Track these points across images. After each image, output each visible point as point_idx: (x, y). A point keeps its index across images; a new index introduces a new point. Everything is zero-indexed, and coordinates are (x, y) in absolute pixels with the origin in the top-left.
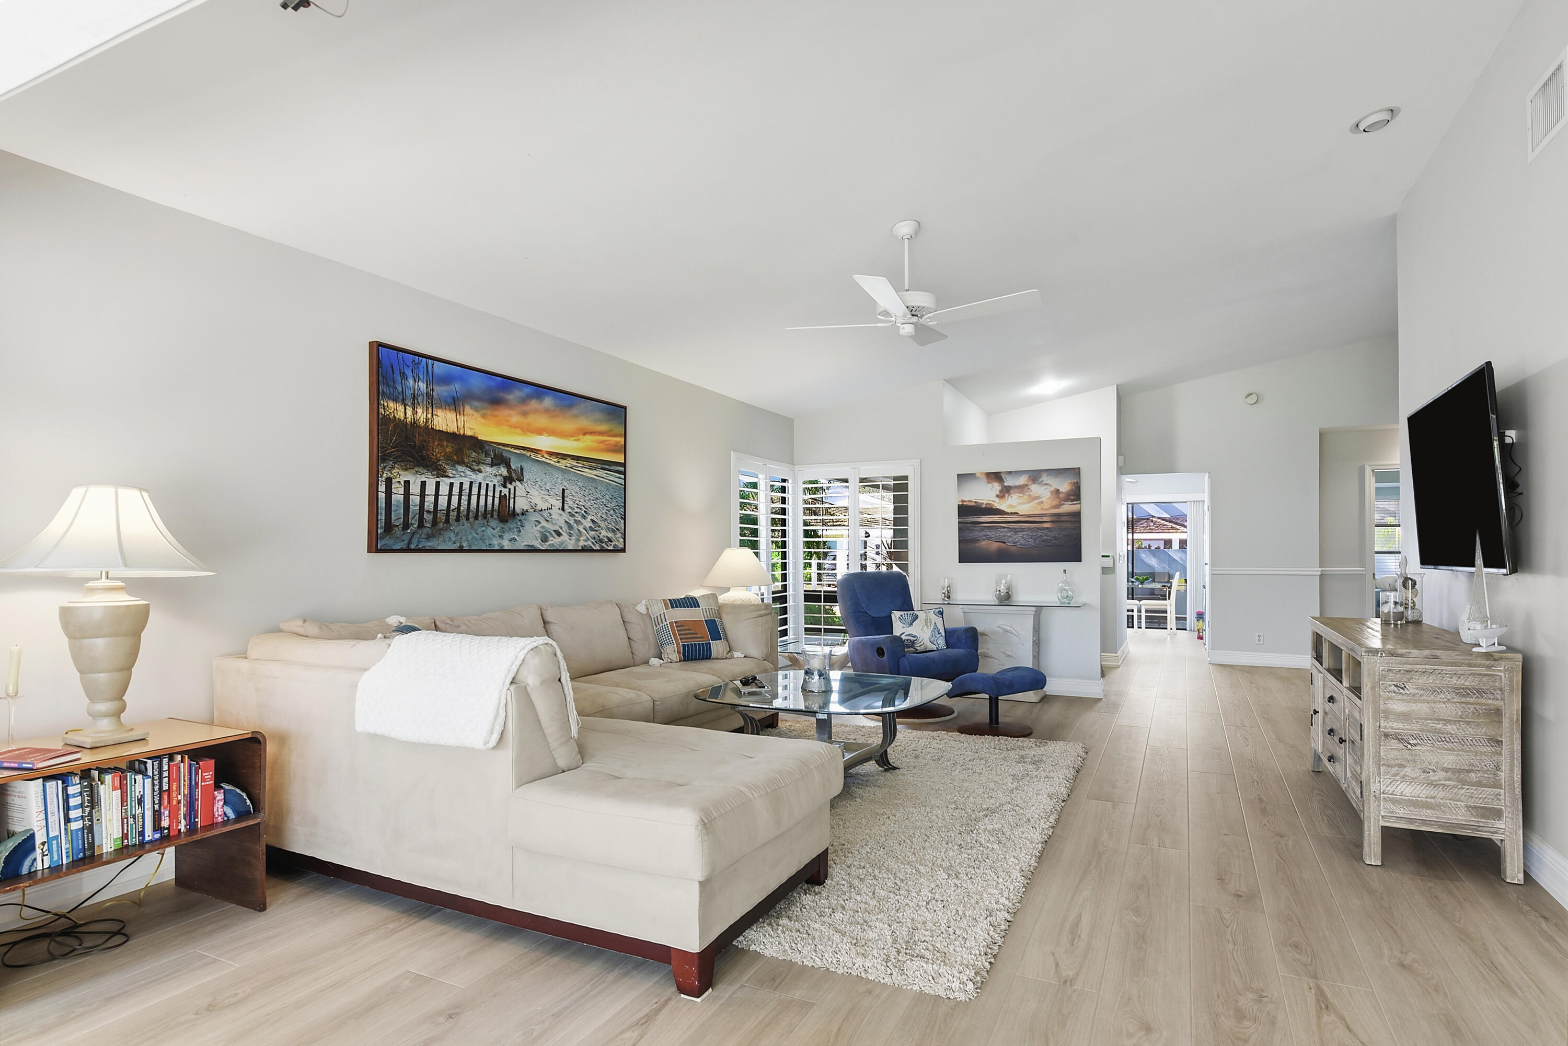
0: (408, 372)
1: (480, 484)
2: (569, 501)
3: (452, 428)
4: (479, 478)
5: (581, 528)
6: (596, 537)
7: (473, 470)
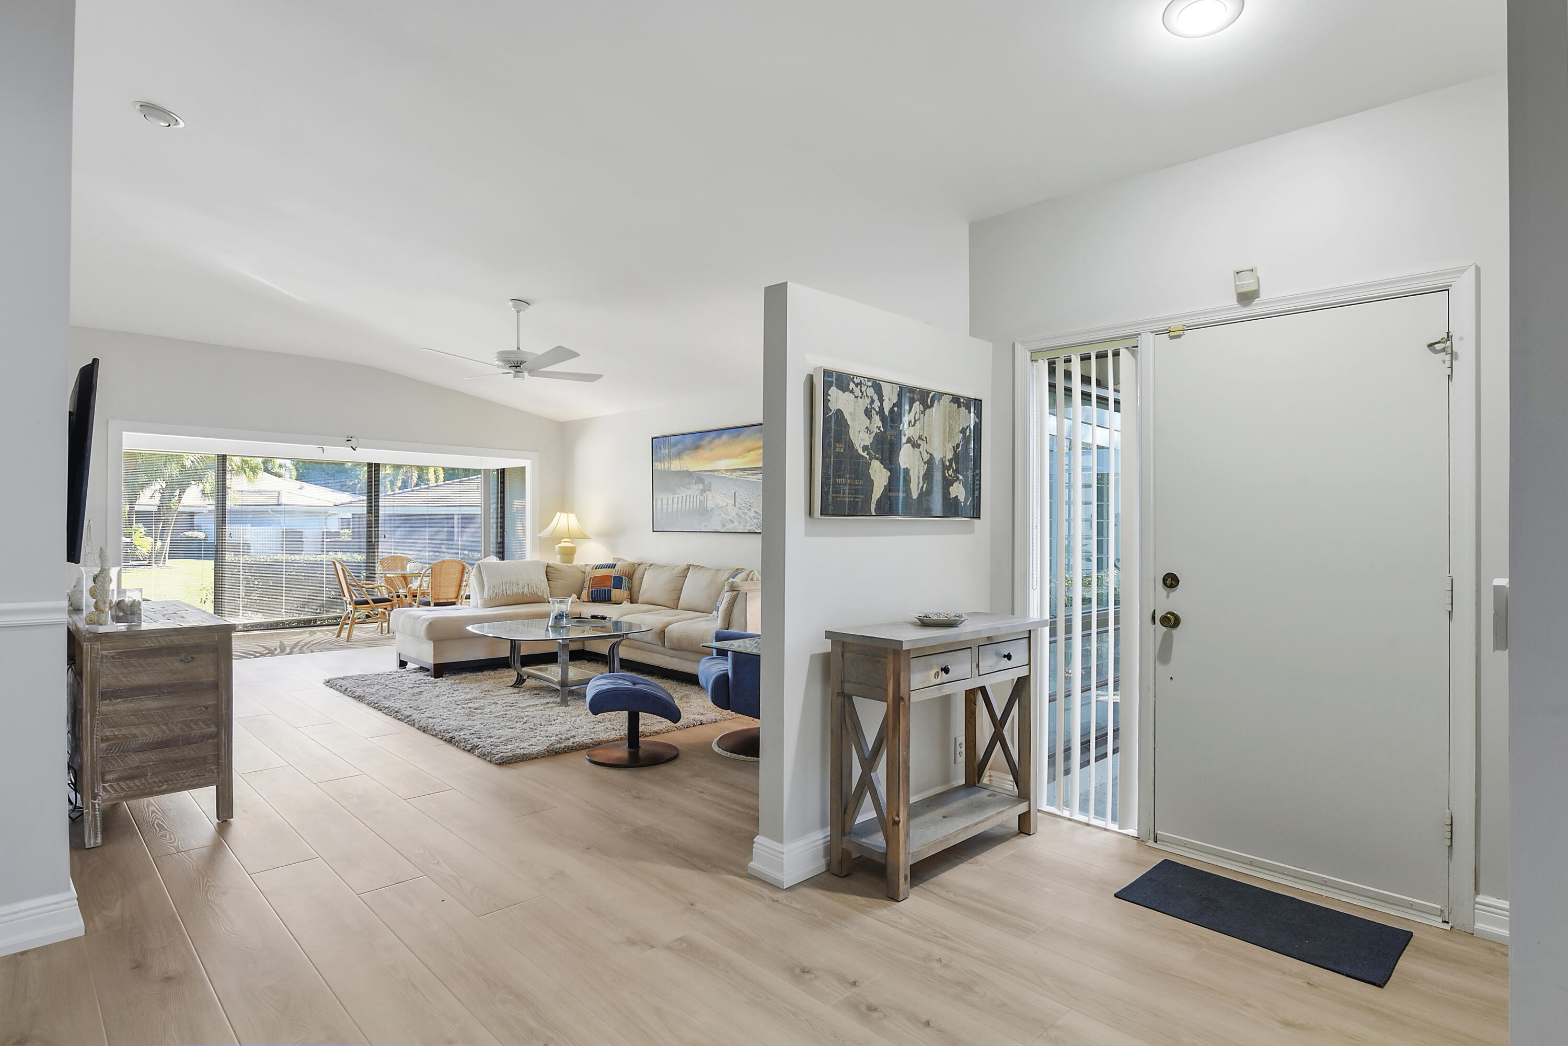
0: (662, 446)
1: (690, 496)
2: (738, 500)
3: (678, 469)
4: (689, 492)
5: (747, 518)
7: (687, 488)
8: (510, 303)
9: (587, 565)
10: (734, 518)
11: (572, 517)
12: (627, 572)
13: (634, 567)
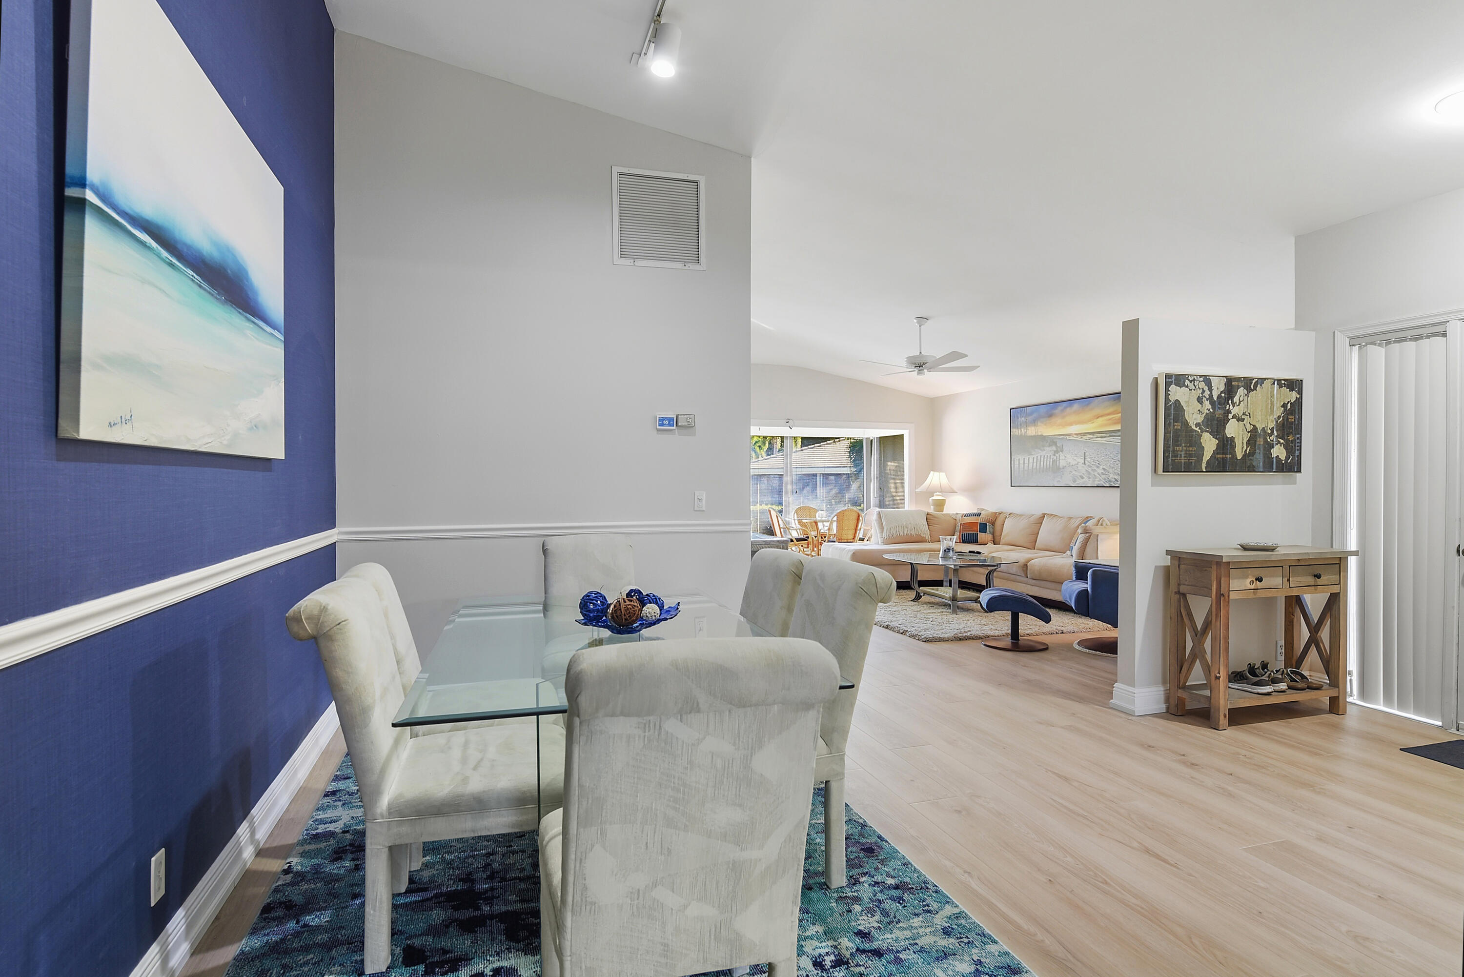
0: (1019, 416)
1: (1044, 456)
2: (1088, 459)
3: (1034, 434)
4: (1043, 453)
6: (1106, 478)
7: (1042, 450)
8: (915, 321)
9: (957, 514)
10: (1083, 474)
11: (943, 475)
12: (990, 520)
13: (996, 516)
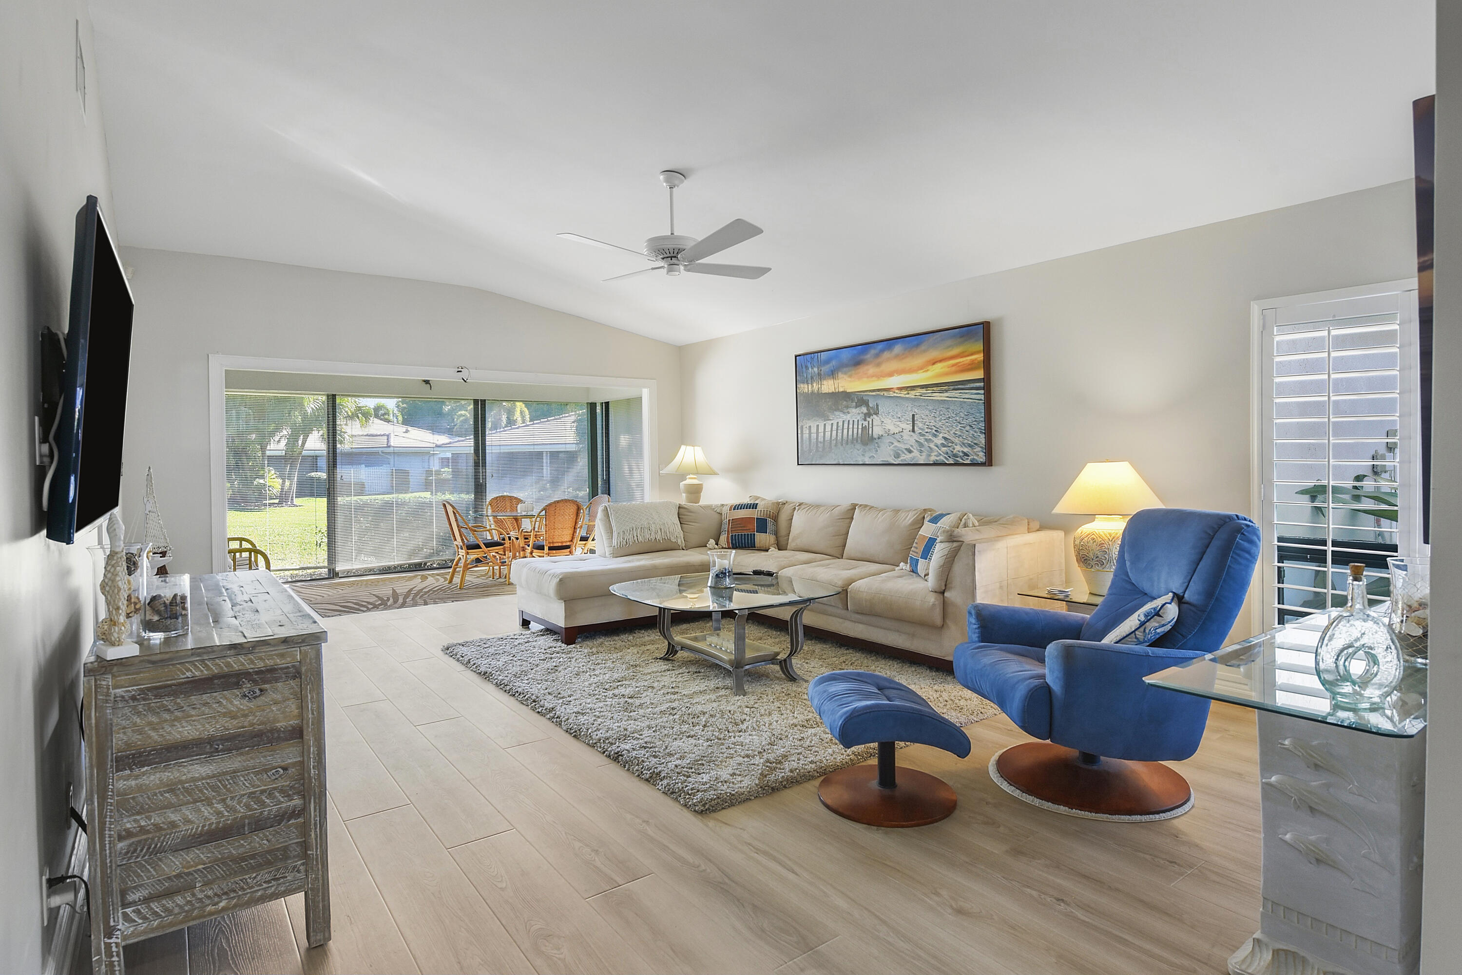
0: (809, 365)
1: (849, 421)
2: (919, 424)
3: (832, 390)
4: (847, 417)
5: (932, 445)
6: (949, 452)
7: (844, 413)
8: (662, 177)
9: (723, 505)
10: (912, 446)
11: (698, 449)
12: (771, 513)
13: (779, 506)
